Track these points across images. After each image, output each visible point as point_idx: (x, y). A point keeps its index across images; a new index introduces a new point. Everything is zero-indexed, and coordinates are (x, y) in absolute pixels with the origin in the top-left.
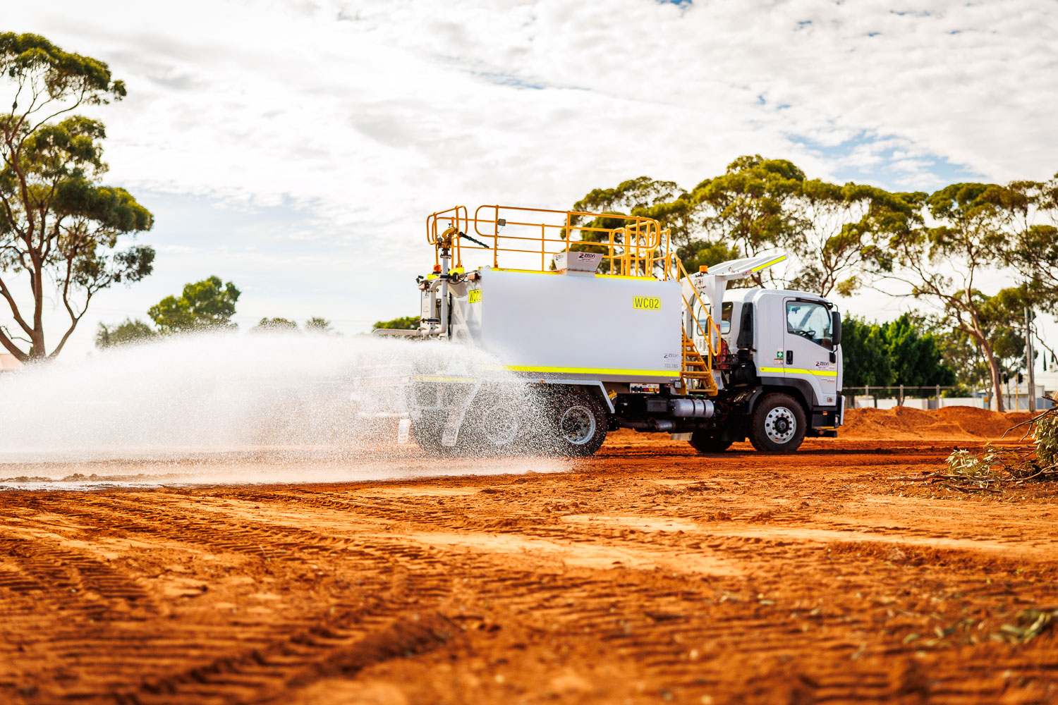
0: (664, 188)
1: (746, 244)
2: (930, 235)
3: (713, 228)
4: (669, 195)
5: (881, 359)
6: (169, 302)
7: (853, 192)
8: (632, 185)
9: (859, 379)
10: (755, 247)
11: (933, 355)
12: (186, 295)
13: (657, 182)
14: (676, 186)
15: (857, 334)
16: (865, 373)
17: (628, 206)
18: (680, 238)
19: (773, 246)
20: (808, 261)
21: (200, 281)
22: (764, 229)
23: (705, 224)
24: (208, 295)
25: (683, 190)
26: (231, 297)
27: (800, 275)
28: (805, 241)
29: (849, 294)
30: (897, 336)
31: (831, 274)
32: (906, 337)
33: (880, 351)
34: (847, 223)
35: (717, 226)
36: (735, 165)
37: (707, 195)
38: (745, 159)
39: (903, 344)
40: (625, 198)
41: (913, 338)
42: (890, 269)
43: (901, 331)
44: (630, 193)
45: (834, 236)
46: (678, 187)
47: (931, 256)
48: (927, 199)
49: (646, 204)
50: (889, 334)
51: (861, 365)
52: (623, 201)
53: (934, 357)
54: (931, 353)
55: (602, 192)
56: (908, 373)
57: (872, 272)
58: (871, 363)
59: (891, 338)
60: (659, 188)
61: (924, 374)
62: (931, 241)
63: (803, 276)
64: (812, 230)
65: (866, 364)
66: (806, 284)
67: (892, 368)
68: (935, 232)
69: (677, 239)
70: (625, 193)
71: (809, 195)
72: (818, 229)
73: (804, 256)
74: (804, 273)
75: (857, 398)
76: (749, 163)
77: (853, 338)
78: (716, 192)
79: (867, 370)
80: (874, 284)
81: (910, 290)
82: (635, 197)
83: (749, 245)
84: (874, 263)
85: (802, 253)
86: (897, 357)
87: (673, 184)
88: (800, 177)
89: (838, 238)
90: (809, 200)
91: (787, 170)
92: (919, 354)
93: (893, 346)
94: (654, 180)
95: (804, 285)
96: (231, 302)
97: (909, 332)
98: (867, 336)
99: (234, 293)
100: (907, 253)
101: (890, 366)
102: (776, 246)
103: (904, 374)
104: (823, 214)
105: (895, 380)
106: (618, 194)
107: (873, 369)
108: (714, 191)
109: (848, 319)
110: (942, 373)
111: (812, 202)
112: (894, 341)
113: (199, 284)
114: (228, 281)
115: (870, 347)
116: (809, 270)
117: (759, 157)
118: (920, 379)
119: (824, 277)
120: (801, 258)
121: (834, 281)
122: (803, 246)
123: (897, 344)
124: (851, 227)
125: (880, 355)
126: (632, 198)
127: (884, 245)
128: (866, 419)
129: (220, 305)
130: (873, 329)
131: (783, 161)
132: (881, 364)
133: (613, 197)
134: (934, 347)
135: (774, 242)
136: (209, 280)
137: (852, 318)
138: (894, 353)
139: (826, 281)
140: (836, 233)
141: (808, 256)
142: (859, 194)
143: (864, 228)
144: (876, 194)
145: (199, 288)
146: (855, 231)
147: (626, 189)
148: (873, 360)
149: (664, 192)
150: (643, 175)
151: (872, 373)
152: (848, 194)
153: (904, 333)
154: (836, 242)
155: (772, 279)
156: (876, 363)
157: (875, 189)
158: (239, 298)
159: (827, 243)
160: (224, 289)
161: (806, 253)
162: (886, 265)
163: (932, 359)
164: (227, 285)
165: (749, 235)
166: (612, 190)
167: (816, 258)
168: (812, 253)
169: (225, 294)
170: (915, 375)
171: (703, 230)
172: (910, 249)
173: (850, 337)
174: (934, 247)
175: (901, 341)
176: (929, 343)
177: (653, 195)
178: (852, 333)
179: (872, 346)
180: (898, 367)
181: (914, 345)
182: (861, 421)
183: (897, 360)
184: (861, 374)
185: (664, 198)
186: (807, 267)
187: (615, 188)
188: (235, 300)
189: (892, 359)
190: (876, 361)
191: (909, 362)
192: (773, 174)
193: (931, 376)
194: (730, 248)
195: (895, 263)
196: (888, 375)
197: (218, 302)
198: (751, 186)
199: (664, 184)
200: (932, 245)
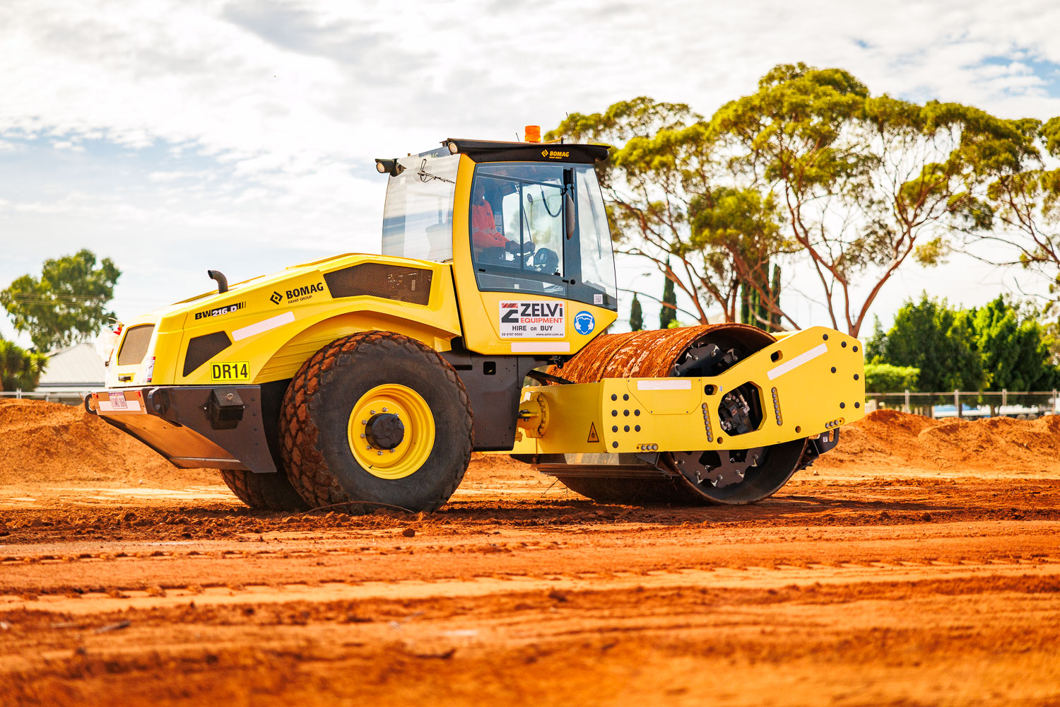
0: (671, 113)
1: (787, 189)
2: (1044, 180)
3: (743, 171)
4: (679, 123)
5: (970, 356)
6: (24, 284)
7: (938, 112)
8: (624, 109)
9: (941, 382)
10: (799, 194)
11: (1039, 350)
12: (47, 275)
13: (663, 105)
14: (688, 111)
15: (937, 322)
16: (949, 375)
17: (621, 139)
18: (695, 185)
19: (826, 192)
20: (874, 214)
21: (65, 255)
22: (812, 166)
23: (730, 165)
24: (76, 274)
25: (698, 116)
26: (108, 278)
27: (863, 234)
28: (871, 185)
29: (932, 262)
30: (989, 326)
31: (909, 231)
32: (1001, 327)
33: (968, 345)
34: (928, 162)
35: (747, 168)
36: (771, 78)
37: (732, 118)
38: (784, 69)
39: (997, 336)
40: (617, 127)
41: (1011, 328)
42: (988, 226)
43: (995, 318)
44: (623, 121)
45: (912, 179)
46: (692, 111)
47: (1046, 210)
48: (1040, 128)
49: (647, 136)
50: (978, 323)
51: (943, 363)
52: (615, 131)
53: (1039, 354)
54: (1034, 349)
55: (584, 118)
56: (1003, 376)
57: (964, 230)
58: (956, 361)
59: (981, 329)
60: (665, 113)
61: (1026, 377)
62: (1045, 189)
63: (868, 235)
64: (881, 168)
65: (949, 362)
66: (872, 247)
67: (985, 368)
68: (1051, 175)
69: (692, 188)
70: (617, 120)
71: (874, 119)
72: (890, 166)
73: (868, 207)
74: (868, 231)
75: (934, 408)
76: (790, 73)
77: (932, 327)
78: (744, 114)
79: (951, 370)
80: (967, 248)
81: (1016, 255)
82: (632, 127)
83: (790, 190)
84: (966, 217)
85: (865, 203)
86: (989, 354)
87: (684, 108)
88: (863, 93)
89: (916, 183)
90: (875, 127)
91: (843, 82)
92: (1018, 349)
93: (985, 338)
94: (657, 101)
95: (870, 249)
96: (109, 284)
97: (1005, 320)
98: (950, 324)
99: (112, 272)
100: (1012, 205)
101: (981, 364)
102: (830, 193)
103: (999, 377)
104: (896, 148)
105: (988, 385)
106: (608, 123)
107: (959, 370)
108: (740, 112)
109: (925, 302)
110: (1051, 375)
111: (881, 130)
112: (985, 332)
113: (64, 260)
114: (104, 257)
115: (954, 340)
116: (876, 227)
117: (802, 66)
118: (1020, 382)
119: (898, 237)
120: (866, 210)
121: (912, 240)
122: (867, 193)
123: (989, 336)
124: (935, 168)
125: (969, 350)
126: (628, 128)
127: (981, 193)
128: (997, 437)
129: (91, 287)
130: (958, 316)
131: (837, 71)
132: (970, 363)
133: (601, 127)
134: (1039, 341)
135: (827, 186)
136: (79, 255)
137: (930, 300)
138: (987, 348)
139: (900, 242)
140: (916, 176)
141: (874, 207)
142: (949, 115)
143: (953, 168)
144: (970, 115)
145: (63, 265)
146: (939, 174)
147: (618, 115)
148: (959, 358)
149: (672, 119)
150: (642, 95)
151: (958, 374)
152: (931, 115)
153: (998, 321)
154: (913, 188)
155: (825, 240)
156: (964, 362)
157: (968, 109)
158: (119, 280)
159: (901, 189)
160: (98, 267)
161: (872, 202)
162: (984, 221)
163: (1036, 355)
164: (104, 262)
165: (791, 176)
166: (598, 115)
167: (887, 209)
168: (880, 202)
169: (100, 274)
170: (1014, 377)
171: (728, 175)
172: (1015, 201)
173: (927, 326)
174: (1049, 197)
175: (994, 332)
176: (1033, 334)
177: (657, 123)
178: (930, 321)
179: (958, 337)
180: (992, 368)
181: (1010, 338)
182: (989, 441)
183: (990, 358)
184: (944, 376)
185: (671, 128)
186: (874, 222)
187: (603, 112)
188: (114, 282)
189: (984, 357)
190: (964, 358)
191: (1006, 360)
192: (823, 88)
193: (1035, 380)
194: (765, 195)
195: (996, 220)
196: (979, 377)
197: (88, 283)
198: (791, 104)
199: (672, 108)
200: (1046, 194)
